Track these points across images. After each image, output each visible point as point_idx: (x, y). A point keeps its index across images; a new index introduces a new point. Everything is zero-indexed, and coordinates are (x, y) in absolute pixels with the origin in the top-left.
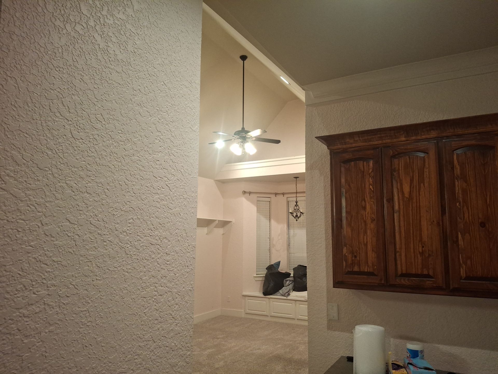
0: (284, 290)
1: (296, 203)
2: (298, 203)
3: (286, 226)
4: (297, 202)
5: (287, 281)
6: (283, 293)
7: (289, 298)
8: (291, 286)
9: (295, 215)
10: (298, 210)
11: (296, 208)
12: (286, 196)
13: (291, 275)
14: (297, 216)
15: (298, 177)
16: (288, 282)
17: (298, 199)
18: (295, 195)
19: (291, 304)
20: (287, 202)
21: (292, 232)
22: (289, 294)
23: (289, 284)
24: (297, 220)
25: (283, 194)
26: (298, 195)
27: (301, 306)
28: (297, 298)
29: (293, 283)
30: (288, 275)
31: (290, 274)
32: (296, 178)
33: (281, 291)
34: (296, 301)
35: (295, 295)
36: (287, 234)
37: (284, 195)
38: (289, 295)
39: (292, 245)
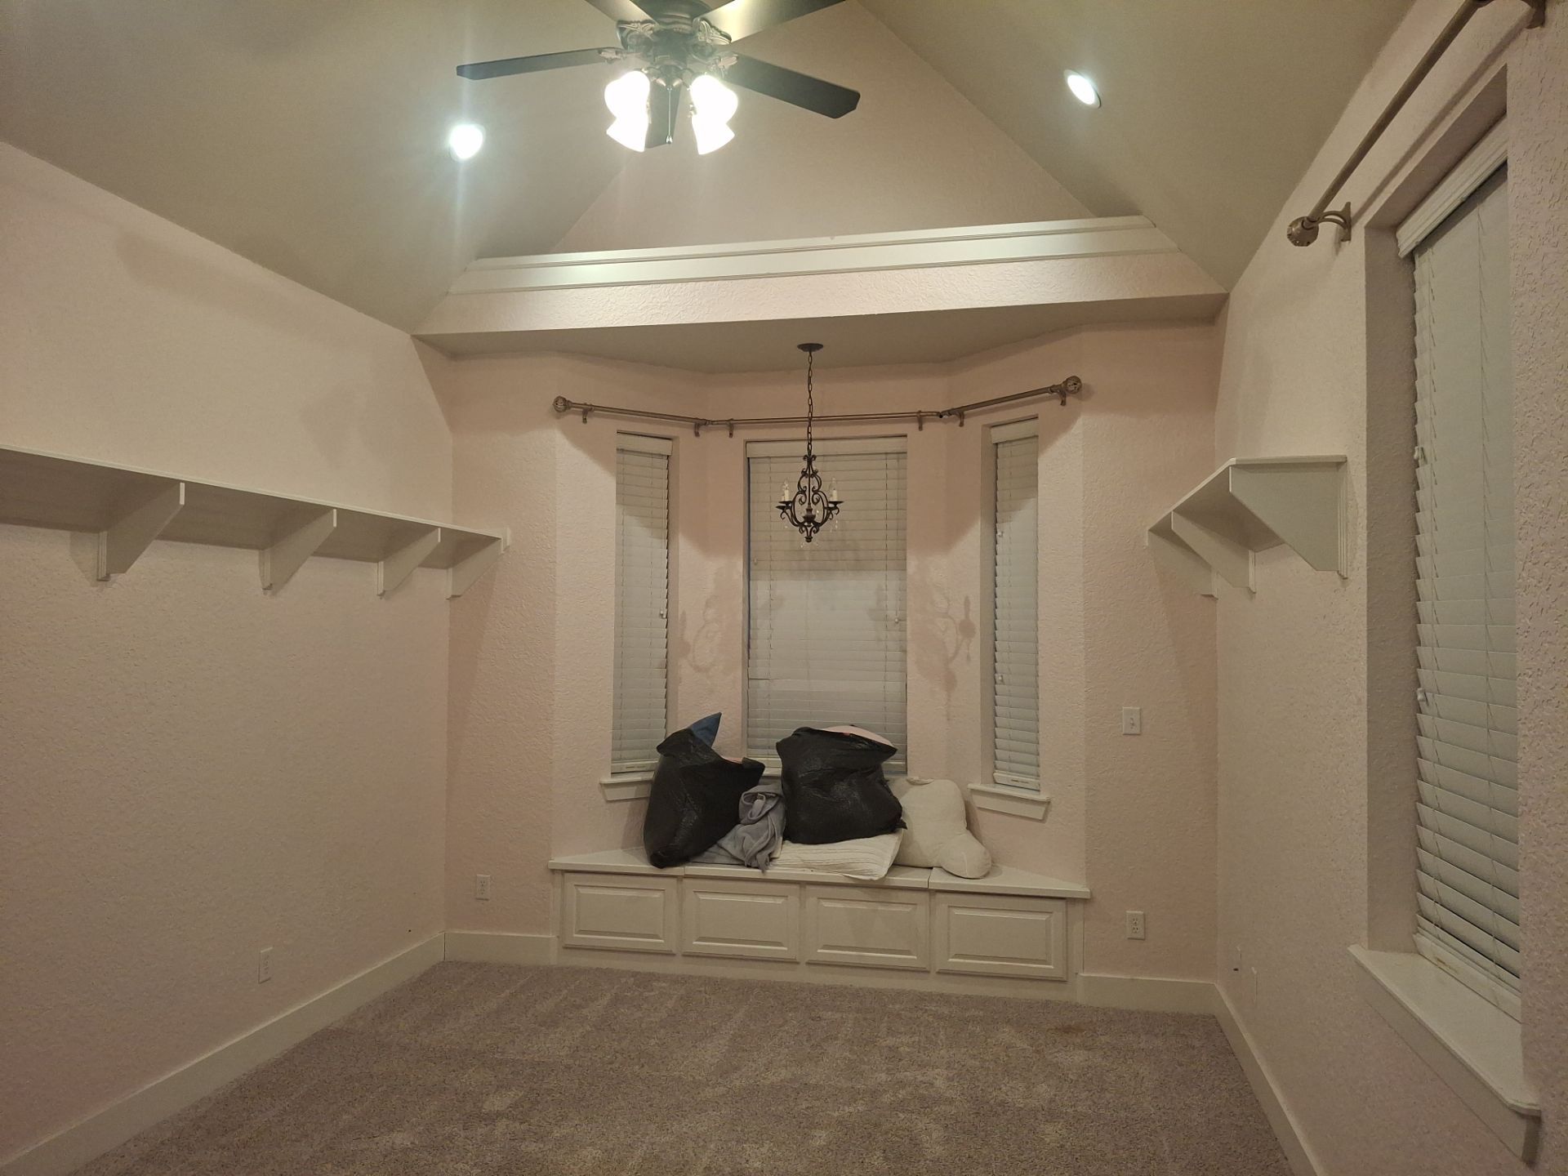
0: (741, 838)
1: (805, 464)
2: (813, 463)
3: (739, 564)
4: (810, 458)
5: (755, 797)
6: (742, 850)
7: (774, 871)
8: (775, 821)
9: (801, 512)
10: (816, 492)
11: (804, 482)
12: (742, 434)
13: (766, 772)
14: (810, 519)
15: (819, 347)
16: (759, 803)
17: (817, 448)
18: (802, 432)
19: (780, 901)
20: (747, 462)
21: (761, 589)
22: (770, 854)
23: (767, 813)
24: (809, 539)
25: (731, 425)
26: (816, 432)
27: (827, 904)
28: (808, 872)
29: (781, 808)
30: (752, 772)
31: (762, 767)
32: (810, 348)
33: (727, 843)
34: (802, 884)
35: (794, 858)
36: (744, 602)
37: (735, 432)
38: (771, 860)
39: (760, 645)
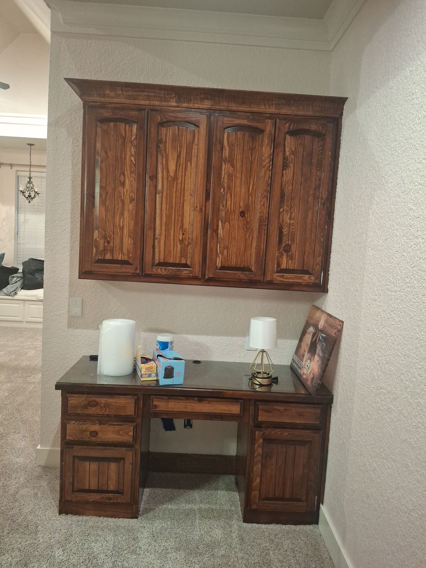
0: (9, 288)
1: (29, 180)
2: (31, 179)
3: (13, 209)
4: (30, 178)
5: (14, 277)
6: (8, 292)
7: (16, 297)
8: (19, 284)
9: (27, 194)
10: (32, 188)
11: (28, 185)
12: (15, 168)
13: (19, 271)
14: (30, 196)
15: (33, 145)
16: (15, 279)
17: (33, 174)
18: (28, 169)
19: (18, 305)
20: (17, 177)
21: (22, 217)
22: (16, 293)
23: (17, 282)
24: (29, 202)
25: (11, 165)
26: (32, 169)
27: (31, 306)
28: (27, 297)
29: (22, 280)
30: (15, 270)
31: (18, 269)
32: (31, 145)
33: (4, 290)
34: (24, 300)
35: (23, 294)
36: (15, 220)
37: (13, 168)
38: (16, 294)
39: (21, 233)
